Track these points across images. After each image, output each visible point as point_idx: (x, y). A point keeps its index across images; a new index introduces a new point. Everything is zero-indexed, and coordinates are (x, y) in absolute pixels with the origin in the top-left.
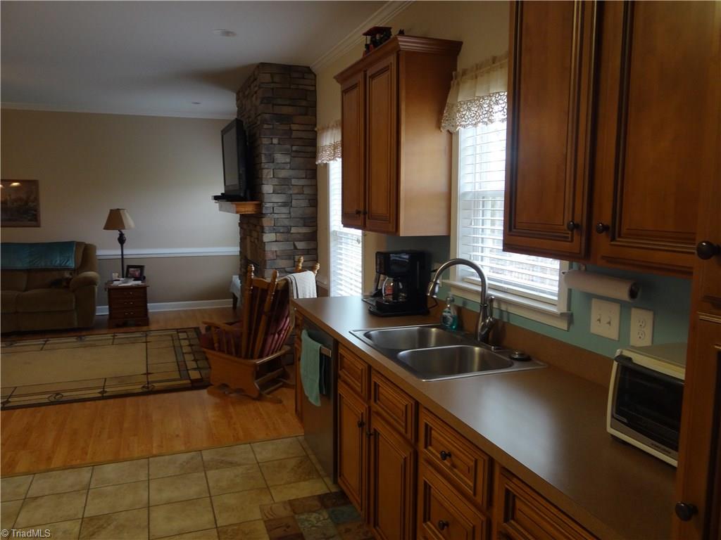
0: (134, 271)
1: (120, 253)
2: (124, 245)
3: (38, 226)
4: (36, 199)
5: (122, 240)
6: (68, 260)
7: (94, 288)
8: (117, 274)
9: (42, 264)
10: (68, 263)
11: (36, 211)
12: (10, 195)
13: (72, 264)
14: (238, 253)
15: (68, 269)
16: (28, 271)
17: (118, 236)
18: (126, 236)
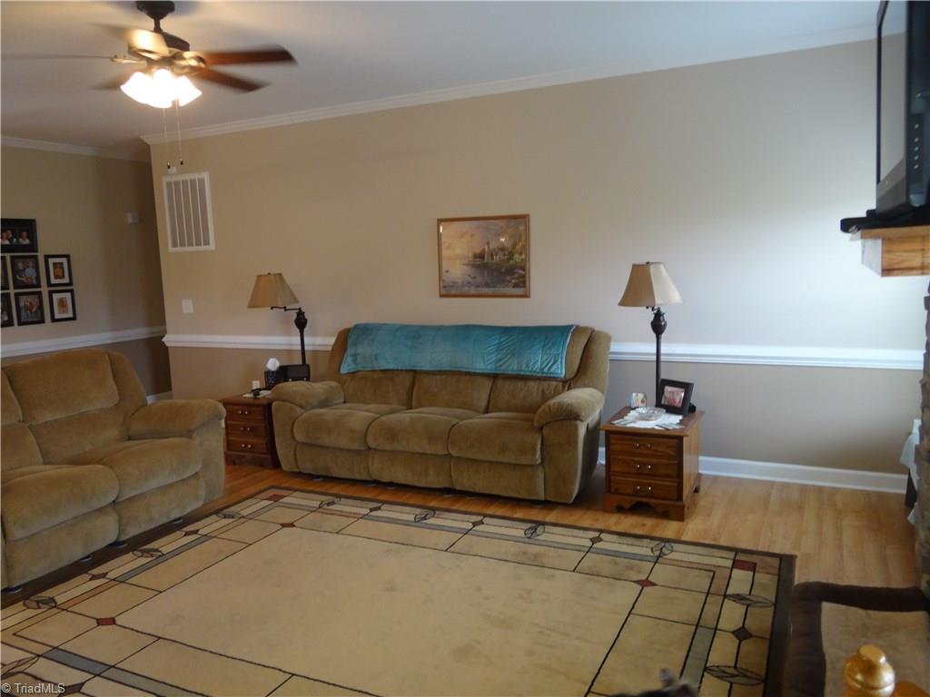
0: (673, 393)
1: (655, 351)
2: (663, 335)
3: (526, 296)
4: (525, 249)
5: (658, 326)
6: (555, 362)
7: (576, 428)
8: (641, 396)
9: (512, 367)
10: (555, 367)
11: (524, 269)
12: (488, 243)
13: (560, 370)
14: (921, 367)
15: (555, 379)
16: (494, 377)
17: (652, 317)
18: (666, 317)
